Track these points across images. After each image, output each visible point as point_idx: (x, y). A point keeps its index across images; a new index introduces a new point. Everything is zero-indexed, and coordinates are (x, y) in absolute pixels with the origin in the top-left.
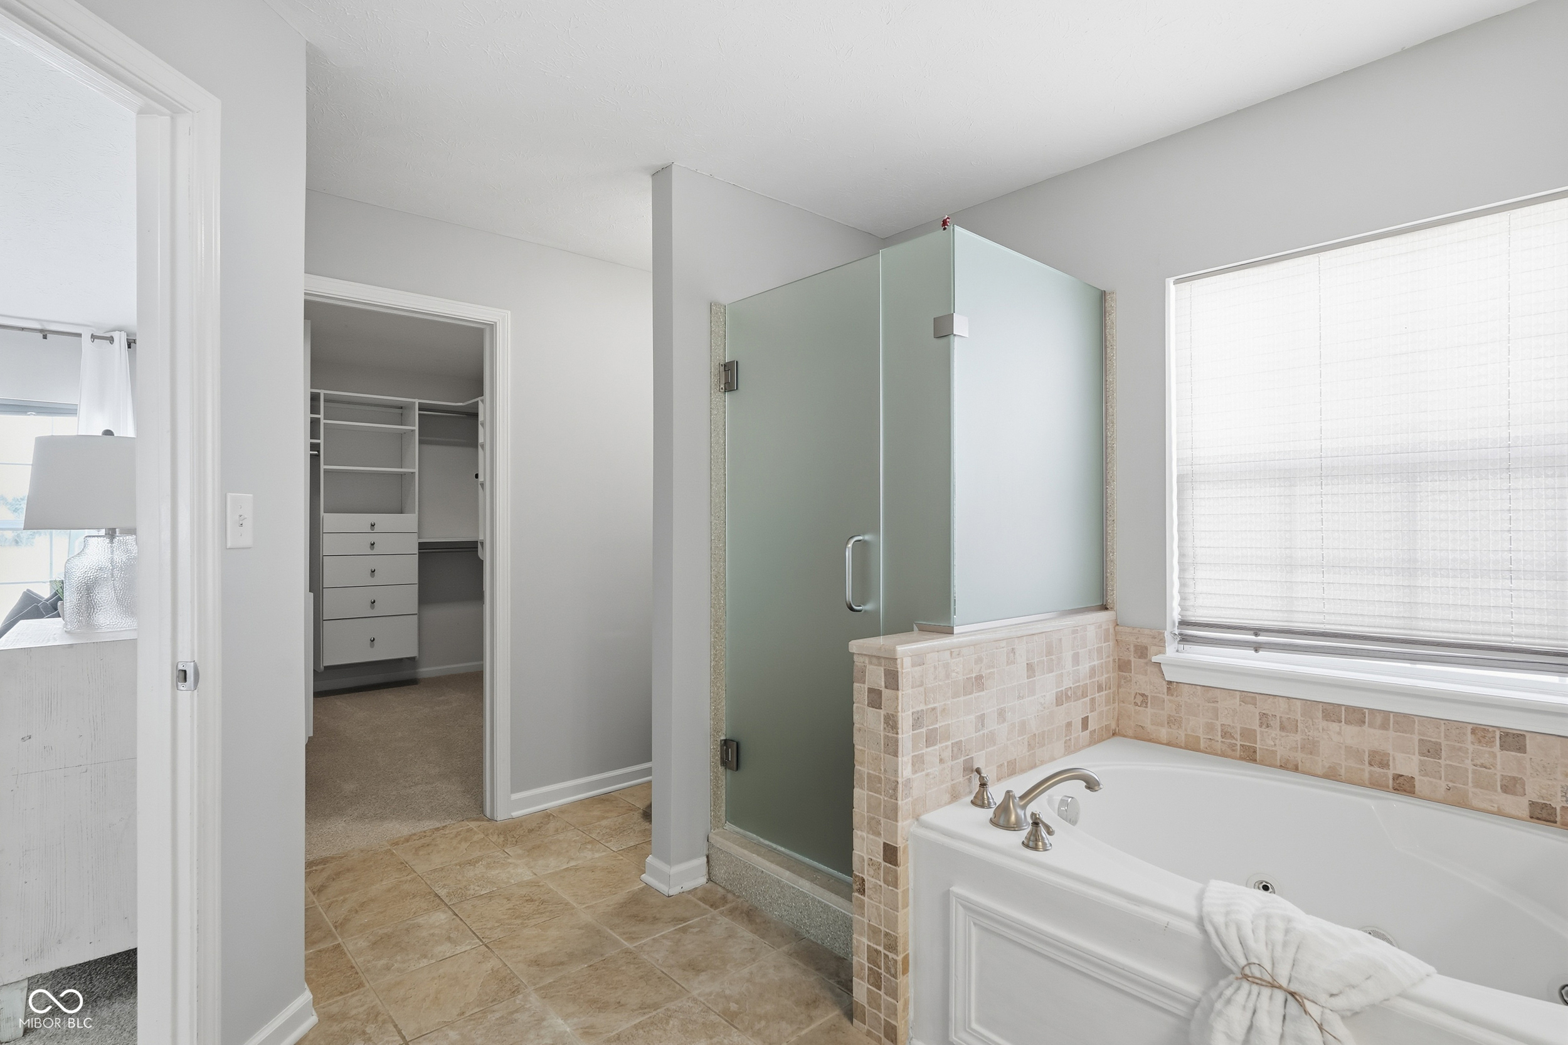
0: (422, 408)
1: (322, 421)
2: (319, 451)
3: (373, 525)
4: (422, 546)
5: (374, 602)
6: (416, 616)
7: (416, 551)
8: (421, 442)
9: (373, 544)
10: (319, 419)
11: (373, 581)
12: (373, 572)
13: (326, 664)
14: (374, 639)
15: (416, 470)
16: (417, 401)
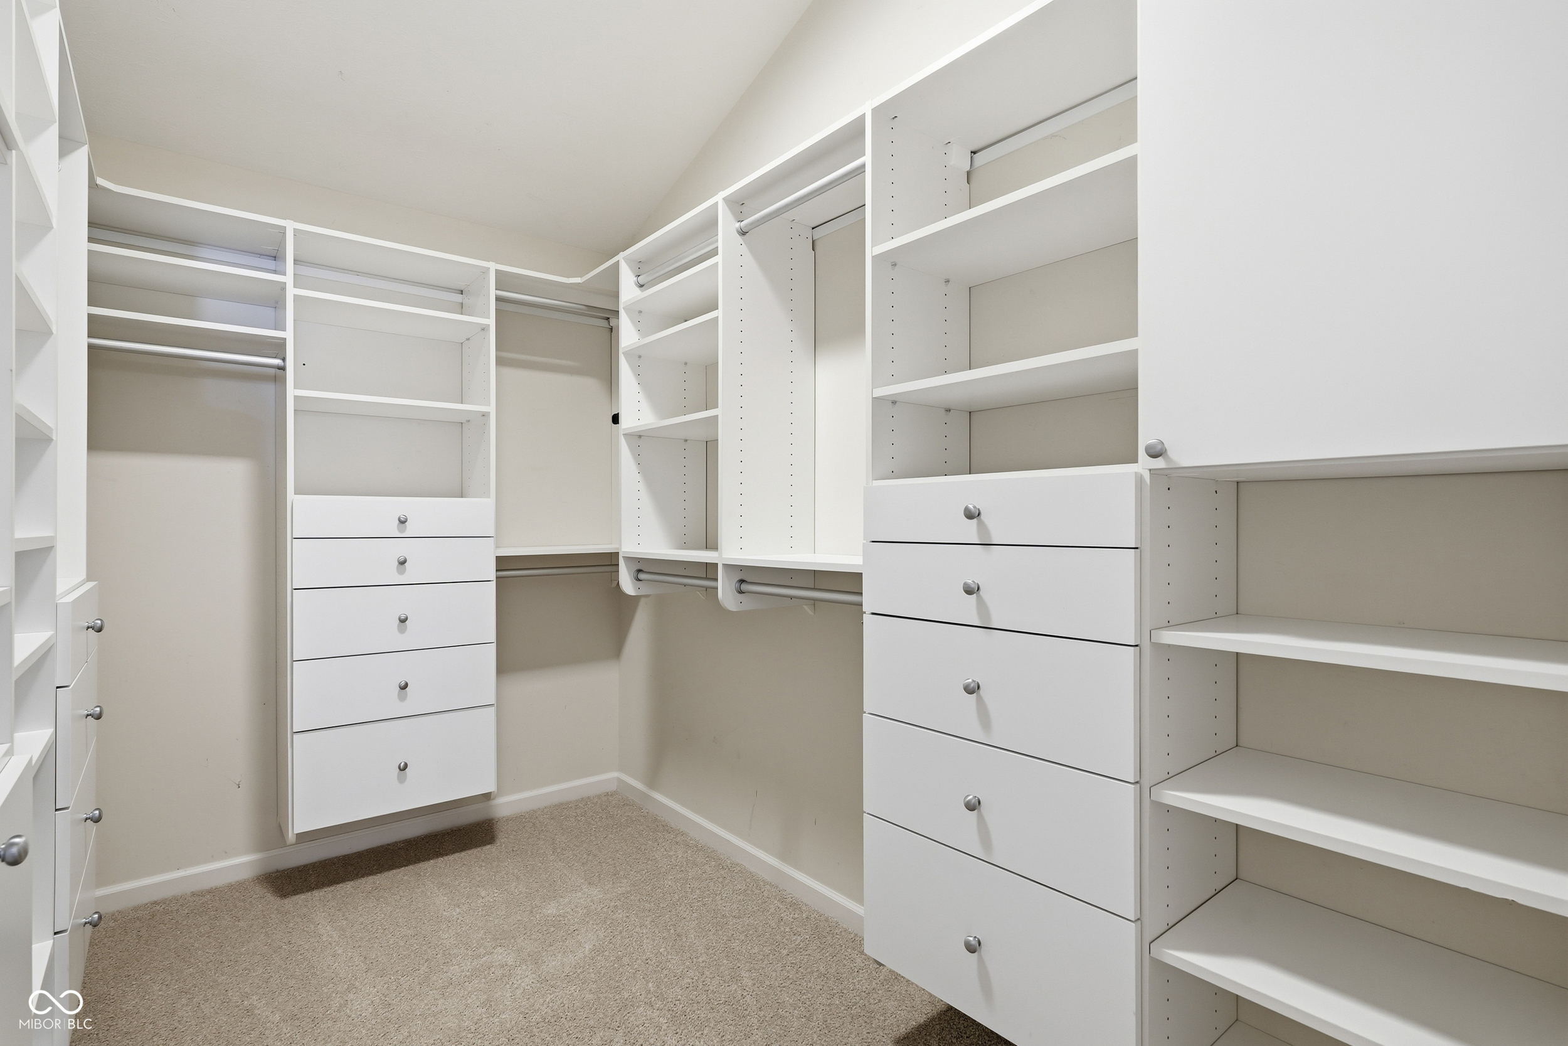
0: (503, 281)
1: (291, 292)
2: (284, 360)
3: (402, 522)
4: (503, 563)
5: (406, 685)
6: (493, 710)
7: (492, 574)
8: (500, 362)
9: (403, 563)
10: (283, 287)
11: (403, 642)
12: (403, 621)
13: (296, 832)
14: (406, 765)
15: (492, 409)
16: (493, 267)
